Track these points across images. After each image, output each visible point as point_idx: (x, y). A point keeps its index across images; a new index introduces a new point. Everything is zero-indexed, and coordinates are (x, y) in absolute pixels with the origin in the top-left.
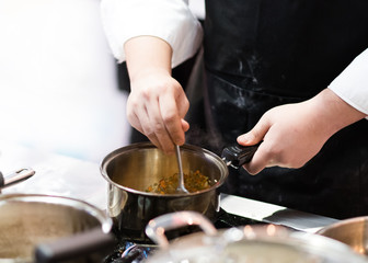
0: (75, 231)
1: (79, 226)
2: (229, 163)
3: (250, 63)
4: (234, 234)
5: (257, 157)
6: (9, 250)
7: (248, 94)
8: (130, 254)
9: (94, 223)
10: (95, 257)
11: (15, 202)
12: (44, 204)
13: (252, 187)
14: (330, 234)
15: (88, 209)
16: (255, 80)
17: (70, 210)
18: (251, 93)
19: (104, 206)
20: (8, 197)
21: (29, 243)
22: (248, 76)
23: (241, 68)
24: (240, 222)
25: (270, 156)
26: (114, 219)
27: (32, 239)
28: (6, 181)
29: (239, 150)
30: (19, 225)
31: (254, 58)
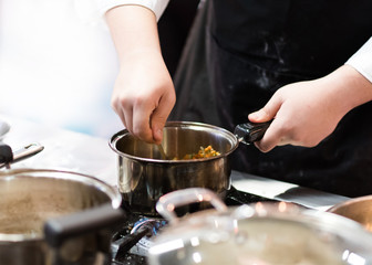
0: (84, 207)
1: (88, 202)
2: (241, 140)
3: (277, 44)
4: (245, 211)
5: (269, 133)
6: (16, 225)
7: (273, 75)
8: (140, 231)
9: (104, 199)
10: (104, 232)
11: (24, 177)
12: (53, 180)
13: (272, 164)
14: (341, 212)
15: (98, 185)
16: (282, 61)
17: (79, 185)
18: (276, 74)
19: (114, 182)
20: (16, 172)
21: (37, 219)
22: (274, 57)
23: (266, 49)
24: (251, 199)
25: (282, 133)
26: (124, 195)
27: (41, 214)
28: (15, 157)
29: (251, 126)
30: (28, 201)
31: (282, 39)
